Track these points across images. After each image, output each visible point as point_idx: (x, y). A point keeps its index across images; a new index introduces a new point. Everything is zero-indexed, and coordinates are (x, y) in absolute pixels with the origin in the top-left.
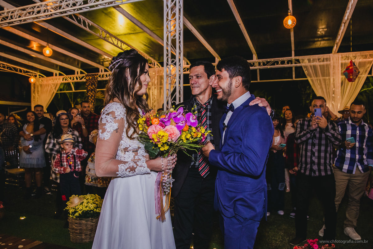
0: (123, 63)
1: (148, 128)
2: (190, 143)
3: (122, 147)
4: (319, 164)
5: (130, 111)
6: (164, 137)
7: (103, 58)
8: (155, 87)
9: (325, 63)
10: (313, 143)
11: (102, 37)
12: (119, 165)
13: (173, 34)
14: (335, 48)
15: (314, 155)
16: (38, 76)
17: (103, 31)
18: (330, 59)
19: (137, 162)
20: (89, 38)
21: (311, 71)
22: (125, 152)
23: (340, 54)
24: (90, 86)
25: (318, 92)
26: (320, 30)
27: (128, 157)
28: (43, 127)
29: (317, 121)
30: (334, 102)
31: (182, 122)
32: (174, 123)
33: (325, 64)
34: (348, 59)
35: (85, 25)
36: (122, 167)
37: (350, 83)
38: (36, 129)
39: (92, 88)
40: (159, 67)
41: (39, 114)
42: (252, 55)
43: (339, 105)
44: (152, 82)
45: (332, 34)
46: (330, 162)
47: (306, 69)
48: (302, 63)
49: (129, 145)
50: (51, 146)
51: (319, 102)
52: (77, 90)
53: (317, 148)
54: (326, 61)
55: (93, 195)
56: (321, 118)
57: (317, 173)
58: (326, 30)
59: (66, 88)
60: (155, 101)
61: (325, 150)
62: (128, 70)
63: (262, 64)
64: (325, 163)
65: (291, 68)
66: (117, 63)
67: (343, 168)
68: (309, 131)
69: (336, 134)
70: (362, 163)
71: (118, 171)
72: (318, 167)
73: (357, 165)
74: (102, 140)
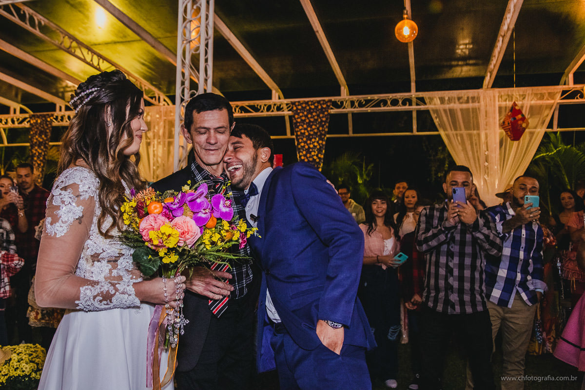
0: (100, 96)
1: (140, 221)
2: (218, 251)
3: (88, 253)
4: (461, 291)
5: (106, 185)
6: (171, 238)
7: (64, 84)
8: (159, 140)
9: (470, 105)
10: (449, 251)
11: (63, 47)
12: (81, 288)
13: (194, 45)
14: (488, 80)
15: (452, 275)
17: (66, 36)
18: (478, 98)
19: (116, 284)
20: (38, 49)
21: (445, 119)
22: (93, 262)
23: (497, 90)
24: (37, 137)
26: (461, 47)
27: (99, 272)
29: (457, 210)
30: (488, 175)
31: (204, 212)
32: (189, 213)
33: (471, 108)
34: (510, 98)
35: (33, 25)
36: (86, 292)
37: (516, 143)
39: (41, 140)
40: (168, 104)
42: (339, 87)
43: (497, 183)
44: (154, 132)
45: (481, 55)
46: (480, 287)
47: (436, 115)
48: (430, 104)
49: (103, 249)
51: (460, 177)
52: (12, 143)
53: (456, 260)
54: (473, 102)
56: (465, 206)
57: (458, 309)
58: (471, 46)
60: (158, 167)
61: (471, 265)
62: (109, 108)
63: (356, 104)
64: (472, 289)
65: (410, 113)
66: (88, 95)
67: (492, 294)
68: (443, 229)
69: (492, 236)
70: (526, 289)
71: (79, 299)
72: (459, 297)
73: (517, 291)
74: (51, 238)
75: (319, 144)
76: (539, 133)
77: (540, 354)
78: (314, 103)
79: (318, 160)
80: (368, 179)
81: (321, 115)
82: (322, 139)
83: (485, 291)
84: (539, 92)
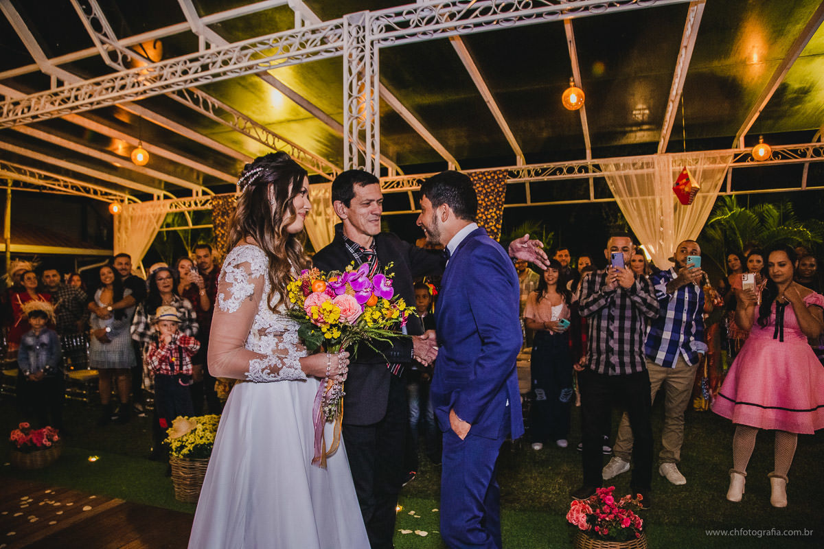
0: (263, 176)
1: (305, 299)
3: (257, 327)
4: (621, 353)
5: (275, 262)
6: (332, 313)
9: (645, 171)
10: (610, 314)
11: (237, 129)
12: (250, 361)
14: (663, 145)
15: (612, 338)
16: (126, 201)
17: (240, 118)
18: (653, 164)
19: (284, 358)
20: (214, 131)
21: (620, 185)
22: (261, 336)
23: (671, 155)
24: (219, 218)
25: (633, 222)
26: (636, 112)
27: (266, 345)
28: (131, 295)
29: (616, 275)
30: (663, 240)
32: (351, 291)
34: (684, 163)
35: (206, 108)
36: (255, 365)
37: (689, 207)
38: (117, 297)
39: (224, 221)
41: (123, 269)
42: (514, 156)
43: (671, 246)
45: (656, 121)
46: (640, 349)
47: (611, 182)
48: (606, 170)
49: (270, 324)
50: (141, 329)
51: (620, 242)
52: (197, 224)
53: (617, 323)
54: (647, 168)
55: (214, 416)
56: (623, 270)
57: (618, 370)
59: (178, 220)
61: (631, 328)
62: (272, 187)
63: (533, 173)
64: (632, 351)
65: (587, 180)
66: (252, 175)
67: (657, 356)
68: (603, 294)
69: (649, 299)
70: (688, 349)
71: (248, 372)
72: (619, 359)
73: (681, 352)
74: (223, 313)
75: (497, 215)
76: (711, 197)
77: (706, 409)
78: (491, 174)
79: (496, 231)
80: (548, 248)
81: (498, 185)
82: (500, 210)
83: (644, 352)
84: (711, 156)
